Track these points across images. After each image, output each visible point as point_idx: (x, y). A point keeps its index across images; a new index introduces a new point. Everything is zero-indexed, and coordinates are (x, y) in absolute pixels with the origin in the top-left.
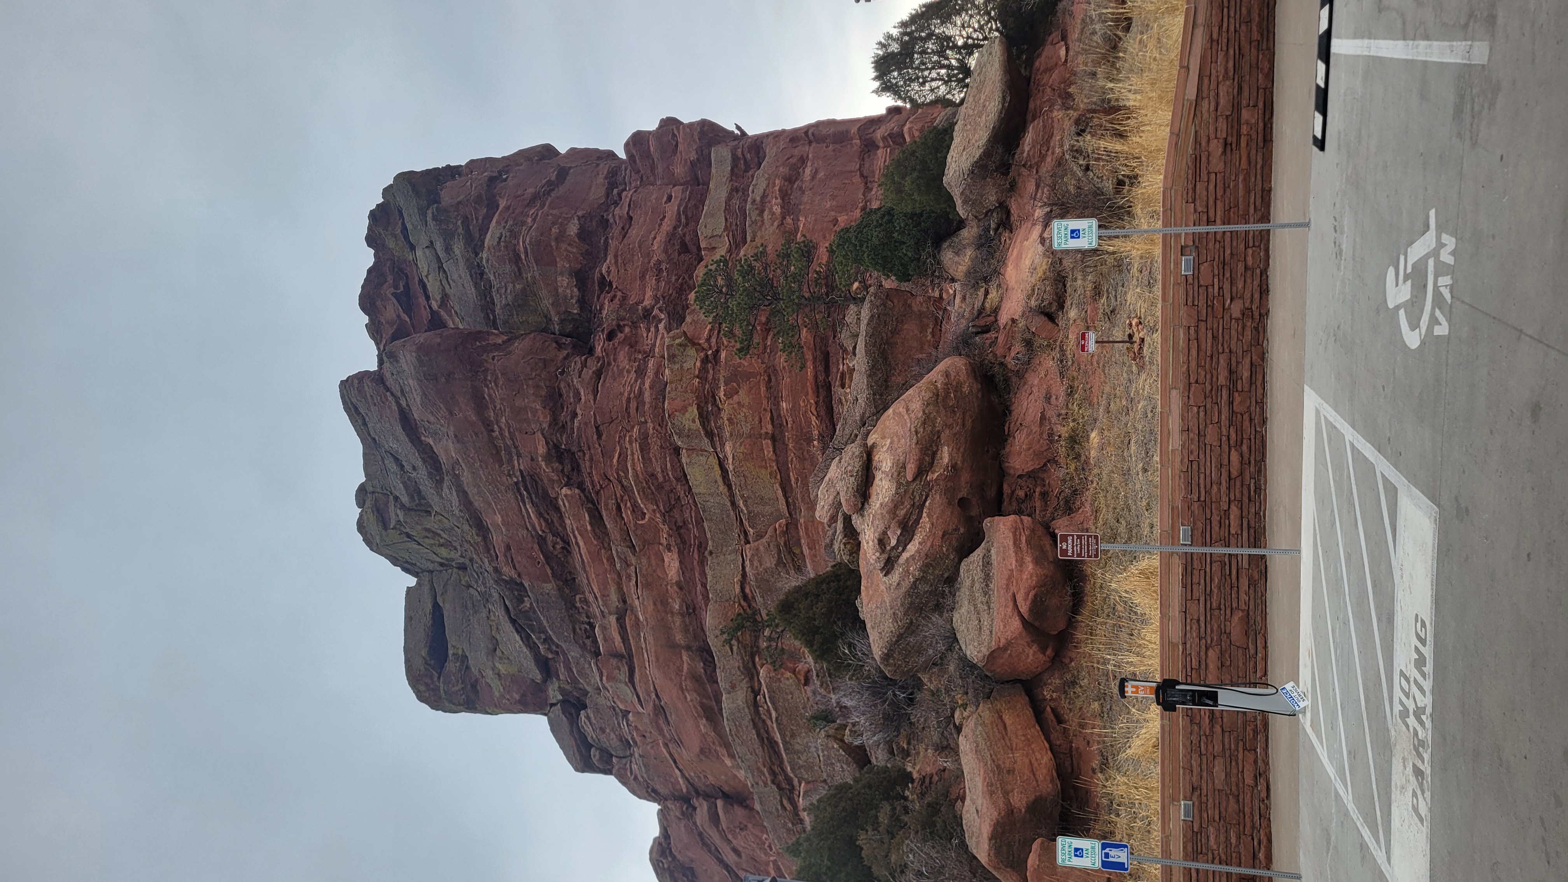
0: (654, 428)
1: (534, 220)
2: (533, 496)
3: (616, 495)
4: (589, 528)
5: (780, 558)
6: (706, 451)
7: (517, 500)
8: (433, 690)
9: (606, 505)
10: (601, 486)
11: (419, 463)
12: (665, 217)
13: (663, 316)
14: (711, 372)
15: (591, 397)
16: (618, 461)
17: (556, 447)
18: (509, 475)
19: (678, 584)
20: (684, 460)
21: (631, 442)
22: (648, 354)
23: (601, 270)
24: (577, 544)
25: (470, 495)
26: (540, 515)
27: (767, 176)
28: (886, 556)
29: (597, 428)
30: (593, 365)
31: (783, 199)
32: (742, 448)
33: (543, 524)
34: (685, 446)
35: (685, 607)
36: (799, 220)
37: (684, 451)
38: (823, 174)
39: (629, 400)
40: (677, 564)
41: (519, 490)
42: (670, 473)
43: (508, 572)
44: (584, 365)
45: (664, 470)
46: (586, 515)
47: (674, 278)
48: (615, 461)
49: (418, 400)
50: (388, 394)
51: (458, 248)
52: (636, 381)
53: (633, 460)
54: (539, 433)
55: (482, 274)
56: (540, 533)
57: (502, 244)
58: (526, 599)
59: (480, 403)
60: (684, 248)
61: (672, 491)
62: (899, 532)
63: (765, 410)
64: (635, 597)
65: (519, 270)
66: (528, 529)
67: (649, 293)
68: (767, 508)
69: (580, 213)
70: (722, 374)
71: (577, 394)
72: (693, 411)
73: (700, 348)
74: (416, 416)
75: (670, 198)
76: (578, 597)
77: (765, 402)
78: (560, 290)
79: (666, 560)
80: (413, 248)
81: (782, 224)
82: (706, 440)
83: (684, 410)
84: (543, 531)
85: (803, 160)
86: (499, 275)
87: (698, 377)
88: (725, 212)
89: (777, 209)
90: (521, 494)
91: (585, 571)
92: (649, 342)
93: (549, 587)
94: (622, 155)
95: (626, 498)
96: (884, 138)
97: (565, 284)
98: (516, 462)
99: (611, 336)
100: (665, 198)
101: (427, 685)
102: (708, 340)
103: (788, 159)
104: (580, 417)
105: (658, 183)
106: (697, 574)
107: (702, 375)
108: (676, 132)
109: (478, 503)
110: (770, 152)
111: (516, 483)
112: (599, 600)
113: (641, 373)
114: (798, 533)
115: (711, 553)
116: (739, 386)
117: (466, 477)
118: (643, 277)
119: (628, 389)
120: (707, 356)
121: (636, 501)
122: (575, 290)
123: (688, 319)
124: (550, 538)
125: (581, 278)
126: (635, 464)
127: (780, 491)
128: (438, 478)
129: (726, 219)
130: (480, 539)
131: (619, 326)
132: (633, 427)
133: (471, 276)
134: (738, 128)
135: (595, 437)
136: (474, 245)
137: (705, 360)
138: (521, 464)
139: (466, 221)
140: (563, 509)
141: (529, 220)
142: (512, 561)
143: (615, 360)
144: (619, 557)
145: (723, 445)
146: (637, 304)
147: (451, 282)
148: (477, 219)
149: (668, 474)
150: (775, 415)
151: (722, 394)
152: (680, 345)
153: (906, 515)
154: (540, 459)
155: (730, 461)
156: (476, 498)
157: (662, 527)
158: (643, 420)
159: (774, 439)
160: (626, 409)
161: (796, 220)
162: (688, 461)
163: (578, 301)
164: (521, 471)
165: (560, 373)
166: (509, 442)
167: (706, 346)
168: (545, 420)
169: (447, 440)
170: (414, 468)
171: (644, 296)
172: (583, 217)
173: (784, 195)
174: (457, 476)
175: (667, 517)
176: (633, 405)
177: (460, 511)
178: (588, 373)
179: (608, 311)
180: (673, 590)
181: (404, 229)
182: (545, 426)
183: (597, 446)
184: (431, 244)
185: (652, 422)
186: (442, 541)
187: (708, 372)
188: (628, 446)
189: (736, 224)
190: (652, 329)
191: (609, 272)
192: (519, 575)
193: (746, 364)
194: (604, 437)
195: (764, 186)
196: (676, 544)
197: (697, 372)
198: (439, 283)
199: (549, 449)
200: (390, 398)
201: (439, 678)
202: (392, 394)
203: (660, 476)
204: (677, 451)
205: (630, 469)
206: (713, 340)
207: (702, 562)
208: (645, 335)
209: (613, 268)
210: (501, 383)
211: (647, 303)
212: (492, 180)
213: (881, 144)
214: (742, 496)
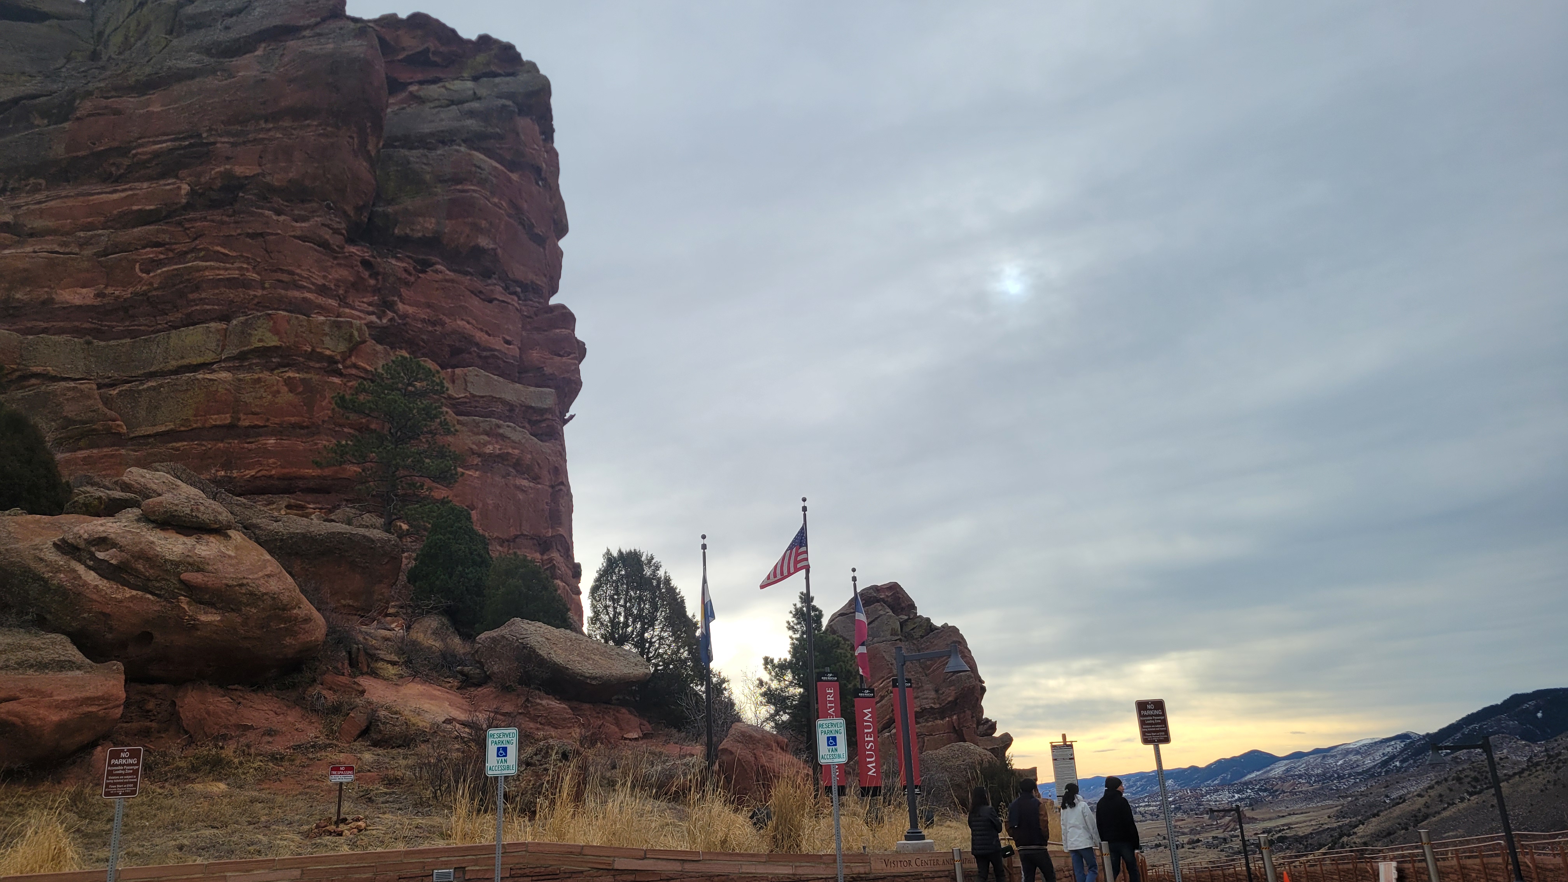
0: (255, 296)
1: (495, 204)
2: (182, 152)
3: (175, 244)
4: (135, 208)
5: (75, 422)
6: (222, 350)
7: (179, 133)
9: (164, 232)
10: (189, 229)
11: (232, 35)
12: (489, 335)
13: (385, 321)
14: (318, 365)
15: (298, 233)
16: (218, 252)
17: (242, 187)
18: (211, 129)
19: (51, 301)
20: (212, 325)
21: (240, 269)
22: (343, 301)
23: (439, 263)
24: (115, 191)
25: (188, 82)
26: (156, 155)
27: (523, 441)
28: (82, 545)
29: (261, 235)
30: (335, 241)
31: (499, 456)
32: (224, 392)
33: (145, 157)
34: (230, 328)
35: (18, 305)
36: (476, 470)
37: (225, 326)
38: (521, 497)
39: (292, 273)
40: (78, 301)
41: (191, 137)
42: (198, 308)
43: (86, 106)
44: (336, 231)
45: (202, 301)
46: (152, 207)
47: (425, 337)
48: (219, 248)
49: (309, 49)
50: (319, 19)
51: (471, 123)
52: (313, 284)
53: (219, 269)
54: (260, 171)
55: (443, 143)
56: (134, 152)
57: (474, 169)
58: (46, 121)
59: (300, 114)
60: (456, 352)
61: (175, 307)
62: (113, 562)
63: (268, 420)
64: (37, 248)
65: (445, 181)
66: (140, 138)
67: (410, 310)
68: (144, 413)
69: (499, 251)
70: (314, 377)
71: (304, 219)
72: (273, 341)
73: (346, 356)
74: (291, 43)
75: (508, 342)
76: (42, 182)
77: (277, 420)
78: (421, 219)
79: (84, 290)
80: (475, 79)
81: (474, 453)
82: (236, 352)
83: (275, 331)
84: (135, 155)
85: (536, 479)
86: (441, 160)
87: (313, 350)
88: (490, 396)
89: (489, 449)
90: (184, 139)
91: (78, 195)
92: (357, 303)
93: (59, 150)
94: (553, 301)
95: (171, 255)
96: (551, 560)
97: (427, 225)
98: (226, 140)
99: (366, 264)
100: (508, 338)
102: (355, 366)
103: (538, 464)
104: (275, 217)
105: (524, 333)
106: (62, 324)
107: (314, 355)
108: (572, 356)
109: (178, 89)
110: (547, 447)
111: (199, 136)
112: (37, 206)
113: (323, 290)
114: (106, 446)
115: (89, 343)
116: (297, 394)
117: (212, 82)
118: (429, 306)
119: (305, 274)
120: (337, 362)
121: (165, 265)
122: (420, 235)
123: (379, 347)
124: (126, 162)
125: (433, 243)
126: (212, 270)
127: (163, 429)
128: (213, 51)
129: (482, 397)
130: (132, 81)
131: (378, 274)
132: (258, 274)
133: (442, 131)
134: (572, 417)
135: (250, 231)
136: (474, 140)
137: (331, 360)
138: (223, 144)
139: (500, 137)
140: (162, 182)
141: (496, 200)
142: (99, 114)
143: (339, 265)
144: (92, 237)
145: (228, 369)
146: (400, 296)
147: (437, 110)
148: (501, 148)
149: (197, 305)
150: (261, 430)
151: (291, 374)
152: (351, 335)
153: (136, 570)
154: (228, 167)
155: (208, 376)
156: (185, 89)
157: (130, 291)
158: (267, 285)
159: (232, 427)
160: (281, 269)
161: (476, 468)
162: (213, 330)
163: (407, 235)
164: (215, 143)
165: (328, 205)
166: (251, 137)
167: (348, 362)
168: (276, 180)
169: (258, 70)
170: (227, 28)
171: (409, 305)
172: (496, 254)
173: (503, 458)
174: (214, 72)
175: (141, 298)
176: (285, 277)
177: (170, 68)
178: (327, 235)
179: (396, 265)
180: (42, 293)
181: (495, 75)
182: (268, 179)
183: (239, 231)
184: (476, 97)
185: (263, 295)
186: (132, 40)
187: (318, 362)
188: (236, 265)
189: (476, 407)
190: (371, 309)
191: (436, 272)
192: (78, 119)
193: (324, 404)
194: (249, 240)
195: (513, 438)
196: (104, 305)
197: (318, 350)
198: (436, 96)
199: (239, 178)
200: (313, 20)
202: (317, 24)
203: (195, 296)
204: (225, 318)
205: (208, 264)
206: (354, 371)
207: (77, 332)
208: (365, 300)
209: (440, 276)
210: (323, 140)
211: (400, 306)
212: (538, 170)
213: (545, 557)
214: (161, 386)
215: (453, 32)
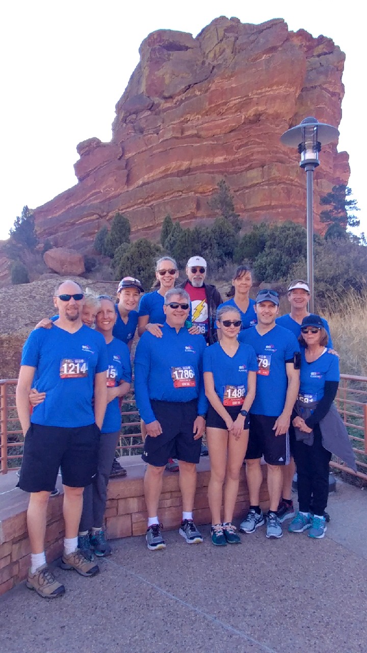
2: (242, 102)
3: (244, 138)
4: (229, 125)
6: (263, 178)
7: (242, 95)
8: (154, 42)
9: (240, 134)
10: (247, 132)
11: (255, 52)
12: (326, 166)
14: (289, 182)
15: (277, 131)
16: (257, 141)
17: (261, 115)
18: (252, 93)
19: (213, 162)
20: (258, 169)
21: (264, 147)
22: (289, 156)
24: (222, 119)
25: (244, 74)
26: (235, 104)
29: (268, 133)
32: (267, 193)
33: (231, 105)
34: (264, 170)
35: (205, 164)
37: (262, 169)
39: (277, 147)
40: (220, 162)
41: (245, 96)
42: (253, 162)
43: (213, 87)
45: (254, 160)
46: (234, 124)
51: (321, 77)
52: (282, 151)
53: (258, 147)
54: (266, 108)
55: (313, 87)
57: (323, 98)
58: (200, 93)
59: (279, 84)
63: (279, 202)
64: (206, 143)
65: (314, 104)
66: (230, 98)
68: (247, 201)
70: (289, 187)
71: (278, 126)
72: (277, 174)
73: (295, 178)
76: (200, 116)
77: (281, 203)
79: (221, 158)
80: (319, 56)
82: (267, 178)
83: (278, 171)
84: (228, 105)
86: (313, 95)
87: (288, 177)
91: (211, 121)
93: (206, 105)
101: (157, 39)
102: (297, 182)
104: (271, 126)
106: (217, 170)
107: (288, 179)
109: (240, 77)
111: (248, 96)
112: (201, 126)
113: (284, 153)
116: (285, 193)
119: (280, 147)
121: (242, 147)
124: (225, 108)
126: (256, 148)
127: (252, 207)
128: (249, 60)
130: (226, 76)
132: (268, 149)
135: (265, 132)
136: (322, 85)
137: (292, 180)
138: (255, 99)
139: (330, 82)
140: (236, 115)
141: (329, 110)
142: (217, 90)
144: (219, 137)
145: (267, 185)
148: (330, 87)
150: (277, 207)
151: (283, 186)
152: (297, 171)
154: (257, 107)
155: (262, 187)
157: (233, 157)
158: (271, 153)
159: (270, 205)
160: (274, 146)
162: (259, 171)
164: (253, 98)
165: (284, 119)
166: (263, 94)
168: (270, 111)
170: (252, 49)
175: (236, 159)
176: (275, 149)
177: (238, 69)
180: (211, 160)
181: (326, 54)
182: (268, 111)
183: (262, 132)
185: (270, 157)
186: (217, 56)
190: (296, 159)
194: (264, 136)
196: (226, 162)
199: (260, 111)
200: (280, 44)
201: (160, 45)
203: (252, 158)
204: (261, 166)
205: (254, 146)
207: (221, 172)
208: (294, 155)
214: (250, 191)
215: (311, 35)
